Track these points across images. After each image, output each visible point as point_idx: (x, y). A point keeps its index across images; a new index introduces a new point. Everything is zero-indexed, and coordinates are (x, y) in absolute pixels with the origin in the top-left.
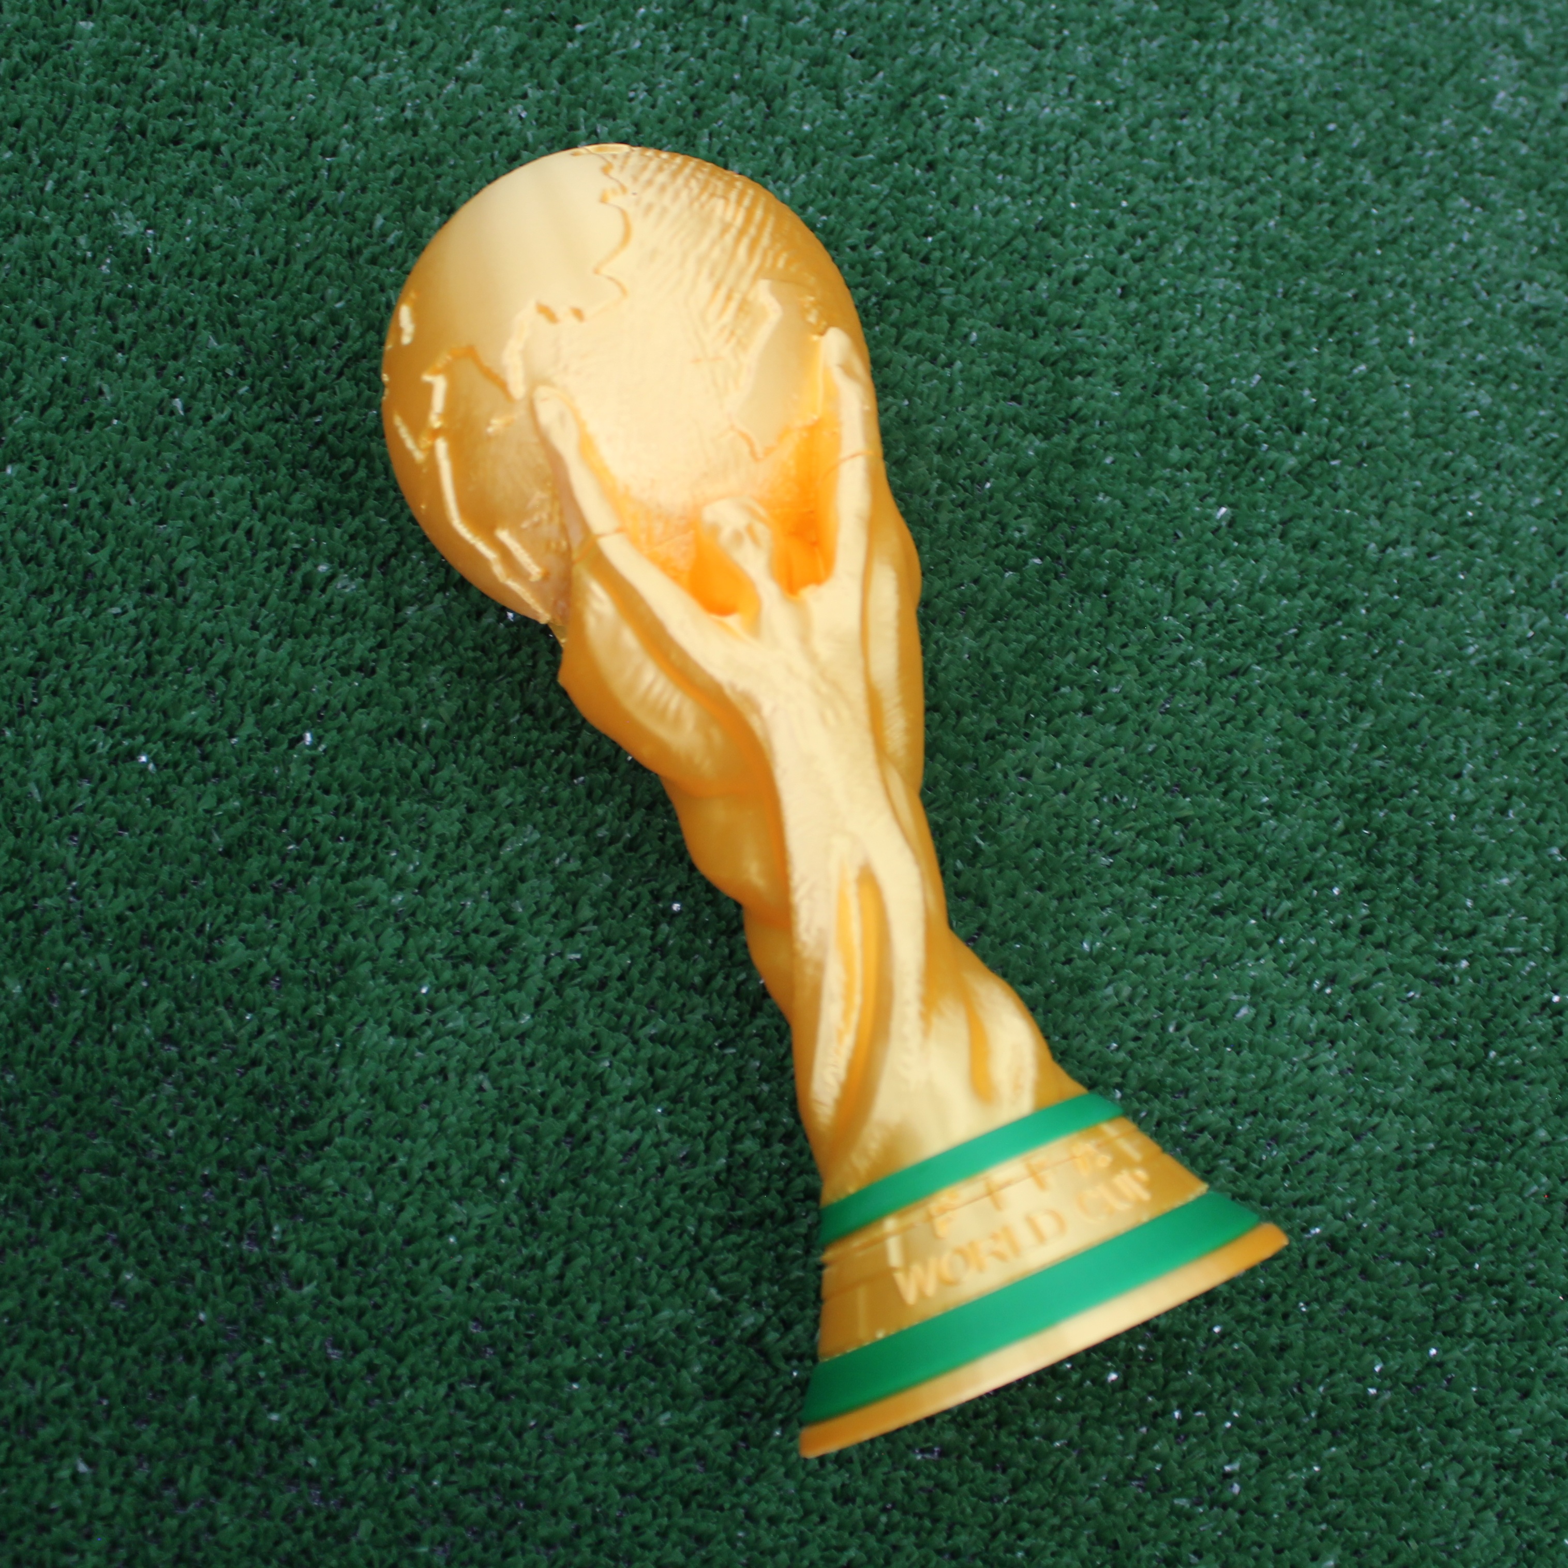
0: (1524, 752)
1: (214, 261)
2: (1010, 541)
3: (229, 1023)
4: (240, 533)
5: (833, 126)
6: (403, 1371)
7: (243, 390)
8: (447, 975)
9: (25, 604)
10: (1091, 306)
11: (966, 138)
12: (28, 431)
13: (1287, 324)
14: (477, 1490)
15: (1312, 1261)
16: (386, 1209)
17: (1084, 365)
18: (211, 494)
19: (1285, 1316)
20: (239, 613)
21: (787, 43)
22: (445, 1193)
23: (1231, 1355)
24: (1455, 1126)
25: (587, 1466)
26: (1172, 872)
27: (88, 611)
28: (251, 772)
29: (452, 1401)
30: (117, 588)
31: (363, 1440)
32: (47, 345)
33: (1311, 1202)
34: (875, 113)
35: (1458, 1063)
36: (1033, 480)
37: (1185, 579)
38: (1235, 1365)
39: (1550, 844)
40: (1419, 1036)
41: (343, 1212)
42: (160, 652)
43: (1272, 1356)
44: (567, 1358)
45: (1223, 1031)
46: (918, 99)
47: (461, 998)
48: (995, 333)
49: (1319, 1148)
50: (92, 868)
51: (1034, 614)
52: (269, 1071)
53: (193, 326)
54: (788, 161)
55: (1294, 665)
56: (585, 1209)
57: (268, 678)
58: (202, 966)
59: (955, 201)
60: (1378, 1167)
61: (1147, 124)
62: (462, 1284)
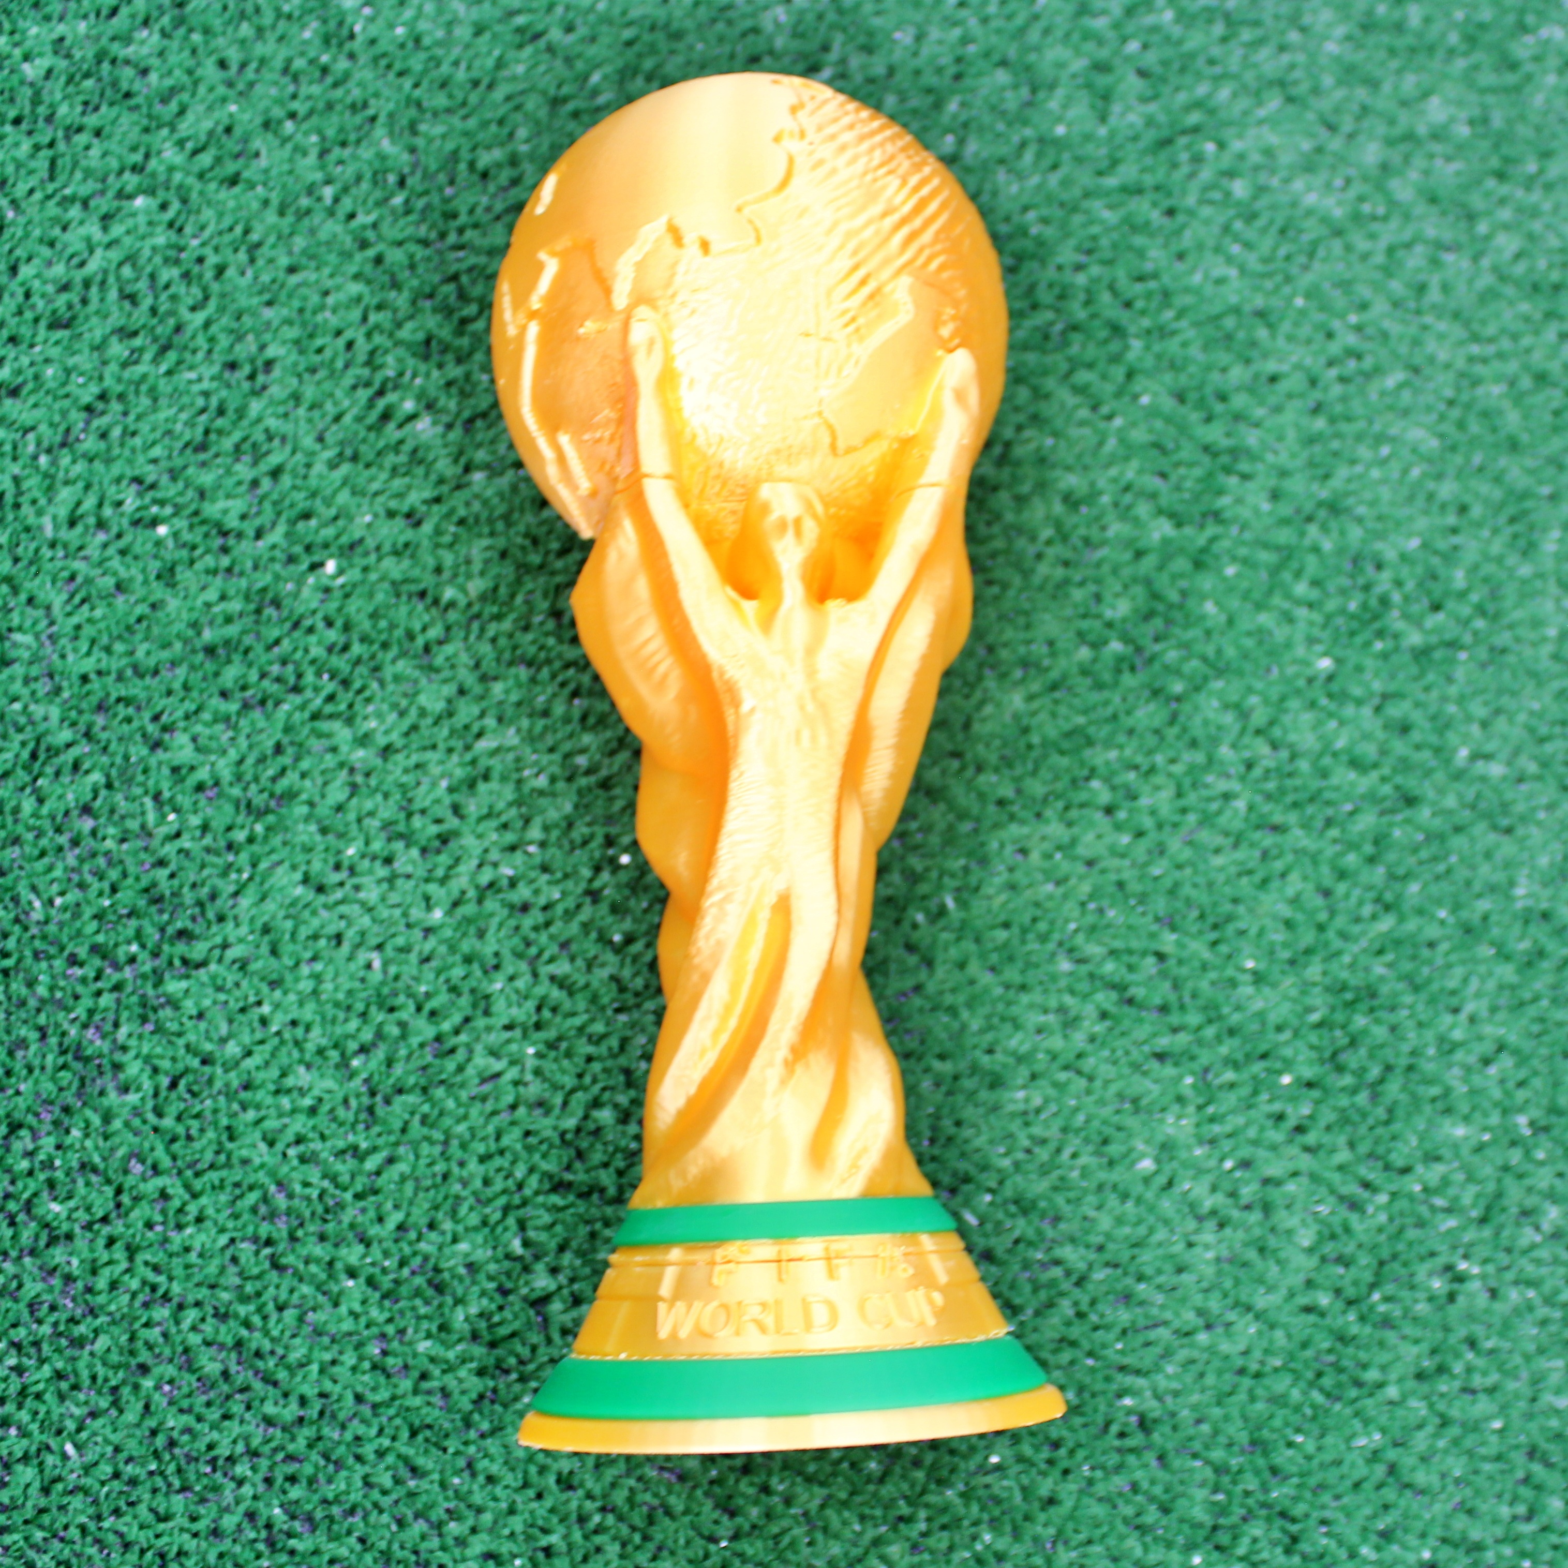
0: (1532, 1011)
1: (417, 63)
2: (1098, 616)
3: (151, 817)
4: (341, 342)
5: (1088, 137)
6: (193, 1209)
7: (398, 200)
8: (377, 846)
9: (105, 340)
10: (1277, 409)
11: (1216, 195)
12: (171, 169)
13: (1467, 498)
14: (222, 1347)
15: (1114, 1429)
16: (233, 1049)
17: (1244, 466)
18: (326, 293)
19: (1066, 1472)
20: (310, 421)
21: (1075, 37)
22: (296, 1054)
23: (996, 1490)
24: (1309, 1353)
25: (334, 1362)
26: (1130, 1002)
27: (163, 368)
28: (263, 579)
29: (228, 1253)
30: (200, 355)
31: (131, 1259)
32: (221, 90)
33: (1138, 1372)
34: (1135, 138)
35: (1338, 1292)
36: (1148, 563)
37: (1259, 718)
38: (997, 1501)
39: (1521, 1110)
40: (1310, 1251)
41: (191, 1037)
42: (220, 432)
43: (1036, 1505)
44: (353, 1254)
45: (1115, 1176)
46: (1183, 141)
47: (382, 872)
48: (1168, 404)
49: (1165, 1323)
50: (75, 620)
51: (1095, 697)
52: (172, 876)
53: (373, 119)
54: (1028, 156)
55: (1335, 841)
56: (424, 1120)
57: (314, 495)
58: (145, 751)
59: (1181, 256)
60: (1216, 1363)
61: (1408, 246)
62: (279, 1146)
